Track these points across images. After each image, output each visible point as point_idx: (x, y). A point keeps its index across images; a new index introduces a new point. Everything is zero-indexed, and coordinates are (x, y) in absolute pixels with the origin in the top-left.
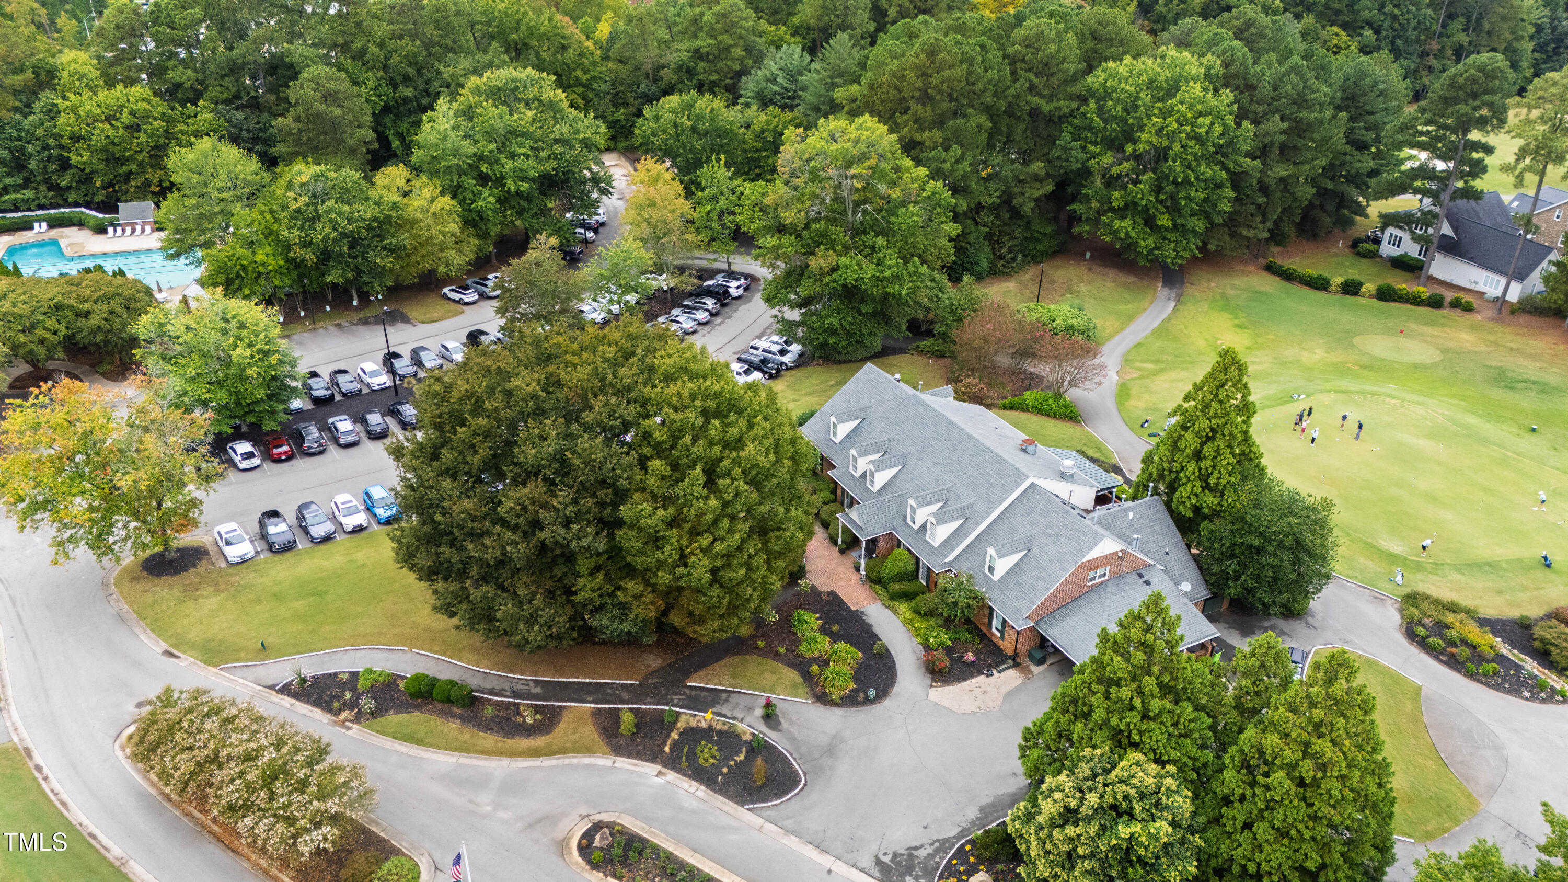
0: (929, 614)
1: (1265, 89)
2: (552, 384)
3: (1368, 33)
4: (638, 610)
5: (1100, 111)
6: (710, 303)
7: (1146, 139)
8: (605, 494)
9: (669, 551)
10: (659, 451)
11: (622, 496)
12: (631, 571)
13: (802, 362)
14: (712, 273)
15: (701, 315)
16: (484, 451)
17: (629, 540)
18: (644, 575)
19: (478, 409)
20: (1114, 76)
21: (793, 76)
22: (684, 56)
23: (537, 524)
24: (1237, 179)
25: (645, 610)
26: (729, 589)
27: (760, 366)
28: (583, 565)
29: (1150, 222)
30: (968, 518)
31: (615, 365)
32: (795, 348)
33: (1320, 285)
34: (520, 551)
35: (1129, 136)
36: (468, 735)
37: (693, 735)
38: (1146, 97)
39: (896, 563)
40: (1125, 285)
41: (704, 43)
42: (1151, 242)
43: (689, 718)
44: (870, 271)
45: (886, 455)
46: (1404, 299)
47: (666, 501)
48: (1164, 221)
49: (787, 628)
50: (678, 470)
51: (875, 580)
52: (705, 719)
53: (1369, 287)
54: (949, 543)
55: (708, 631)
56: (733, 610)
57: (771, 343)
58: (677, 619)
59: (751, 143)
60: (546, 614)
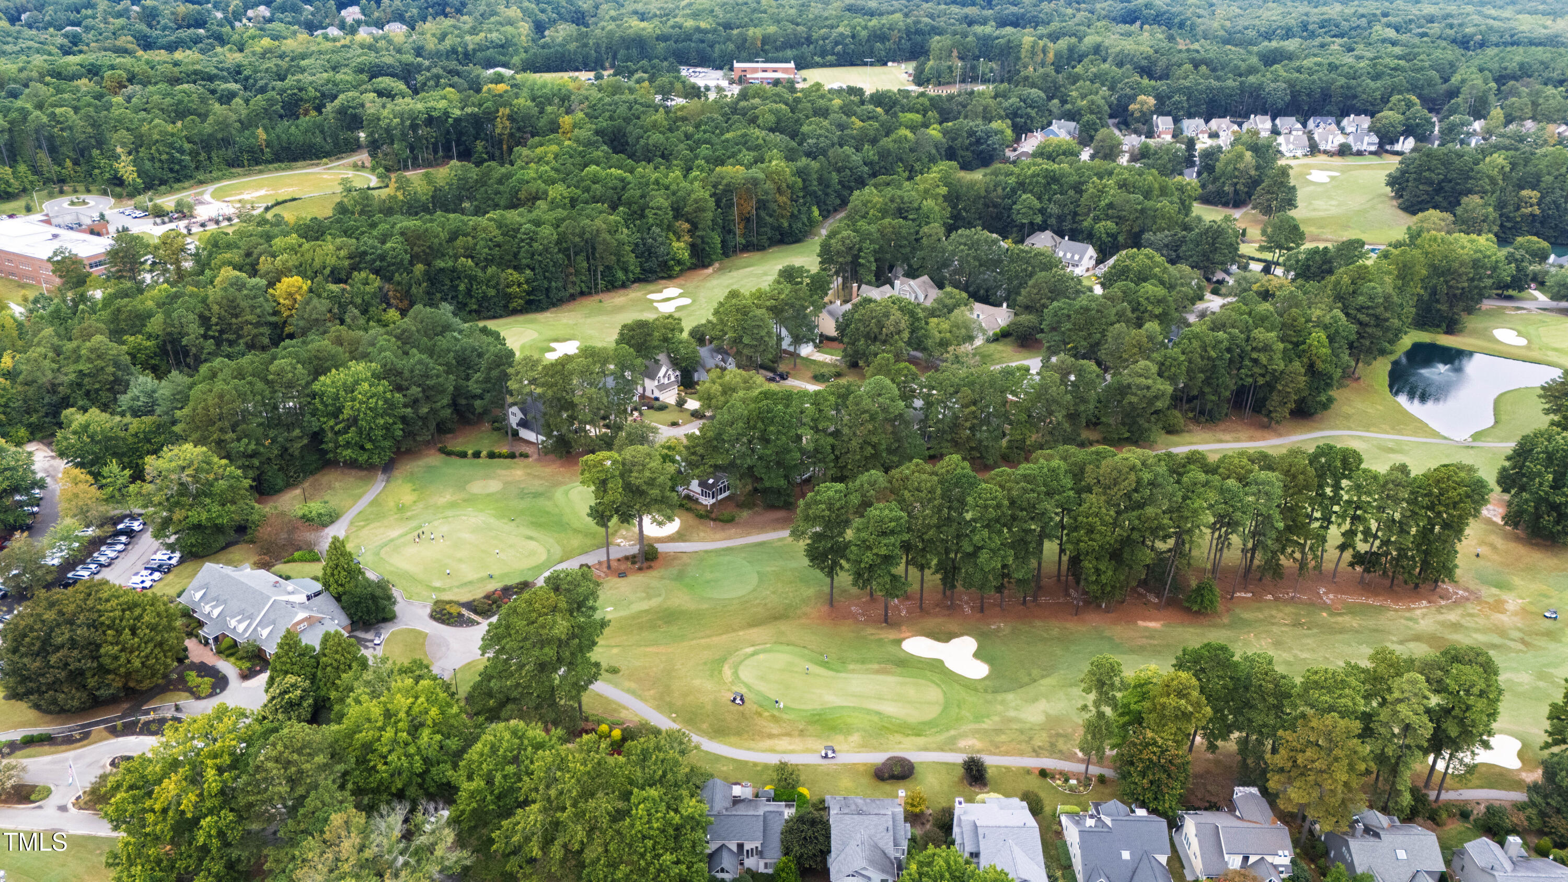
0: (241, 659)
1: (407, 374)
2: (61, 613)
3: (528, 272)
4: (115, 684)
5: (322, 402)
6: (123, 539)
7: (347, 413)
8: (92, 647)
9: (123, 660)
10: (109, 627)
11: (99, 646)
12: (108, 672)
13: (181, 561)
14: (121, 519)
15: (120, 547)
16: (38, 644)
17: (106, 661)
18: (114, 672)
19: (32, 629)
20: (324, 385)
21: (150, 394)
22: (72, 377)
23: (67, 664)
24: (404, 419)
25: (118, 684)
26: (151, 668)
27: (159, 569)
28: (89, 674)
29: (362, 448)
30: (251, 617)
31: (85, 600)
32: (177, 555)
33: (463, 455)
34: (63, 675)
35: (340, 410)
36: (53, 749)
37: (147, 723)
38: (342, 393)
39: (225, 644)
40: (361, 478)
41: (84, 367)
42: (365, 457)
43: (143, 718)
44: (204, 516)
45: (218, 601)
46: (500, 456)
47: (117, 643)
48: (369, 446)
49: (182, 680)
50: (119, 632)
51: (219, 652)
52: (152, 716)
53: (484, 453)
54: (245, 630)
55: (146, 684)
56: (153, 675)
57: (161, 556)
58: (132, 684)
59: (131, 440)
60: (78, 695)
